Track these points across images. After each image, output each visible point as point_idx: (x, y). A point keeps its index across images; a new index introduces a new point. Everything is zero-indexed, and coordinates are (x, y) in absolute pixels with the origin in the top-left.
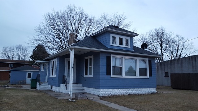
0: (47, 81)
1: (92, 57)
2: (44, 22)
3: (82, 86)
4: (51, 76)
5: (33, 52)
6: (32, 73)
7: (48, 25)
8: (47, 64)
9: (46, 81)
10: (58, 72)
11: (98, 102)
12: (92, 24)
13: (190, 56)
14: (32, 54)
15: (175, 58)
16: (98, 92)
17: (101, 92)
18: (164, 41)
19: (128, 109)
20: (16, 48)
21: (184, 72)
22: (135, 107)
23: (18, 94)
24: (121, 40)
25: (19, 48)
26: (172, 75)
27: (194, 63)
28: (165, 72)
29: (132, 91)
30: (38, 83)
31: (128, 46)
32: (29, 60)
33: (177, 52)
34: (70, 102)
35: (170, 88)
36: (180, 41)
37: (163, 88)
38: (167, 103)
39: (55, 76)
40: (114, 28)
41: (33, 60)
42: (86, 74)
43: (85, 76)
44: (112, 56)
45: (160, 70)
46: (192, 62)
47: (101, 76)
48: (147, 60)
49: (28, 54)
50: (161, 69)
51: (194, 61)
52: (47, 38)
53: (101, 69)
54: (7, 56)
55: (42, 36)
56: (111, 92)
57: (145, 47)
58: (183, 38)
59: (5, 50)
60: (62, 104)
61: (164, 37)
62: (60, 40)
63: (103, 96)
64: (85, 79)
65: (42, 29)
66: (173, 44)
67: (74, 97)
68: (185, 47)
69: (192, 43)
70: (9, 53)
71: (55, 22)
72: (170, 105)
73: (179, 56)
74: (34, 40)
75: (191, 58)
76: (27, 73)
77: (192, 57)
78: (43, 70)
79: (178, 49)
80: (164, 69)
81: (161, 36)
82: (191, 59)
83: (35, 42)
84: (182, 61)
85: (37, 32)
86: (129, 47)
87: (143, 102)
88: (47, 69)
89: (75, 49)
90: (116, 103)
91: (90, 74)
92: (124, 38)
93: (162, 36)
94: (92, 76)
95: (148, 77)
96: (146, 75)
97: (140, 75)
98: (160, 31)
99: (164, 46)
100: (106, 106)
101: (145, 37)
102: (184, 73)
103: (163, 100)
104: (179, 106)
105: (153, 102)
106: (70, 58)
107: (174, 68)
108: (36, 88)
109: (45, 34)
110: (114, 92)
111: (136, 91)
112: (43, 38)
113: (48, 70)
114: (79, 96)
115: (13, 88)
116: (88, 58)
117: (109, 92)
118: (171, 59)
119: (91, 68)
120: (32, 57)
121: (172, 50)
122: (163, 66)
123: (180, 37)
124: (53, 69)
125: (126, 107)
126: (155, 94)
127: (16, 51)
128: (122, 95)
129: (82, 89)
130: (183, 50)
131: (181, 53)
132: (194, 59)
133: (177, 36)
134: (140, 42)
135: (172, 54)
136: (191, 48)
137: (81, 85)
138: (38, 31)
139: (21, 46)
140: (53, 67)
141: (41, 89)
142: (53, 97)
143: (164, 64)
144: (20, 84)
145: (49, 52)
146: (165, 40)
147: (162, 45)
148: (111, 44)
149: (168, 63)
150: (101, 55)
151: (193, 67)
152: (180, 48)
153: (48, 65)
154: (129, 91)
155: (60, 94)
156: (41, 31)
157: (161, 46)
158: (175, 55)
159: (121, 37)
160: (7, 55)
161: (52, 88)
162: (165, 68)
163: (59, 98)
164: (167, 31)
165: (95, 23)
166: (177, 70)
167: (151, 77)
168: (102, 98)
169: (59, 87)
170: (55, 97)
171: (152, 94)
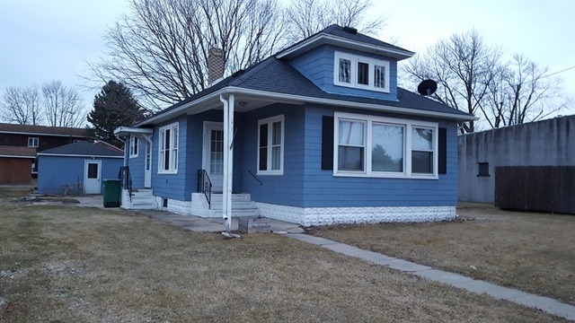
0: (149, 186)
1: (281, 118)
2: (128, 15)
3: (252, 200)
4: (162, 171)
5: (95, 103)
6: (99, 163)
7: (143, 24)
8: (148, 139)
9: (148, 183)
10: (184, 160)
11: (303, 240)
12: (271, 21)
13: (551, 117)
14: (94, 109)
15: (507, 124)
16: (298, 216)
17: (308, 216)
18: (478, 72)
19: (385, 257)
20: (44, 91)
21: (533, 164)
22: (405, 253)
23: (77, 220)
24: (363, 69)
25: (50, 90)
26: (499, 170)
27: (563, 137)
28: (480, 164)
29: (389, 214)
30: (125, 193)
31: (383, 86)
32: (83, 127)
33: (515, 106)
34: (227, 238)
35: (491, 208)
36: (523, 75)
37: (473, 208)
38: (491, 245)
39: (176, 172)
40: (343, 32)
41: (97, 127)
42: (263, 167)
43: (260, 173)
44: (337, 116)
45: (464, 158)
46: (559, 136)
47: (306, 172)
48: (435, 126)
49: (79, 109)
50: (469, 153)
51: (563, 133)
52: (139, 63)
53: (306, 152)
54: (19, 116)
55: (124, 55)
56: (334, 216)
57: (428, 91)
58: (533, 65)
59: (13, 99)
60: (209, 244)
61: (480, 62)
62: (175, 67)
63: (312, 226)
64: (260, 180)
65: (124, 35)
66: (504, 82)
67: (236, 227)
68: (538, 91)
69: (559, 80)
70: (24, 107)
71: (162, 13)
72: (499, 249)
73: (519, 118)
74: (101, 69)
75: (555, 123)
76: (87, 163)
77: (559, 120)
78: (136, 156)
79: (517, 98)
80: (477, 156)
81: (471, 57)
82: (555, 128)
83: (106, 74)
84: (529, 132)
85: (111, 45)
86: (387, 90)
87: (425, 241)
88: (148, 152)
89: (236, 94)
90: (350, 242)
91: (276, 167)
92: (372, 64)
93: (472, 59)
94: (280, 172)
95: (436, 175)
96: (430, 170)
97: (414, 170)
98: (469, 42)
99: (478, 87)
100: (326, 250)
101: (424, 60)
102: (535, 167)
103: (478, 238)
104: (523, 252)
105: (451, 242)
106: (223, 121)
107: (506, 151)
108: (118, 204)
109: (133, 50)
110: (342, 215)
111: (400, 214)
112: (128, 64)
113: (151, 154)
114: (250, 226)
115: (52, 204)
116: (270, 121)
117: (329, 216)
118: (497, 125)
119: (276, 150)
120: (94, 117)
121: (499, 101)
122: (474, 147)
123: (524, 60)
124: (167, 153)
125: (379, 254)
126: (453, 221)
127: (43, 99)
128: (362, 223)
129: (250, 207)
130: (531, 101)
131: (525, 109)
132: (564, 127)
133: (517, 60)
134: (410, 74)
135: (500, 111)
136: (557, 94)
137: (247, 197)
138: (113, 40)
139: (59, 84)
140: (168, 146)
141: (135, 207)
142: (178, 228)
143: (477, 139)
144: (68, 195)
145: (145, 102)
146: (480, 70)
147: (473, 85)
148: (337, 82)
149: (489, 136)
150: (307, 114)
151: (559, 148)
152: (525, 94)
153: (150, 141)
154: (382, 215)
155: (193, 219)
156: (121, 40)
157: (469, 89)
158: (507, 114)
159: (364, 60)
160: (17, 111)
161: (165, 205)
162: (480, 152)
163: (194, 229)
164: (488, 44)
165: (280, 18)
166: (514, 158)
167: (442, 176)
168: (310, 230)
169: (187, 202)
170: (185, 227)
171: (445, 222)
